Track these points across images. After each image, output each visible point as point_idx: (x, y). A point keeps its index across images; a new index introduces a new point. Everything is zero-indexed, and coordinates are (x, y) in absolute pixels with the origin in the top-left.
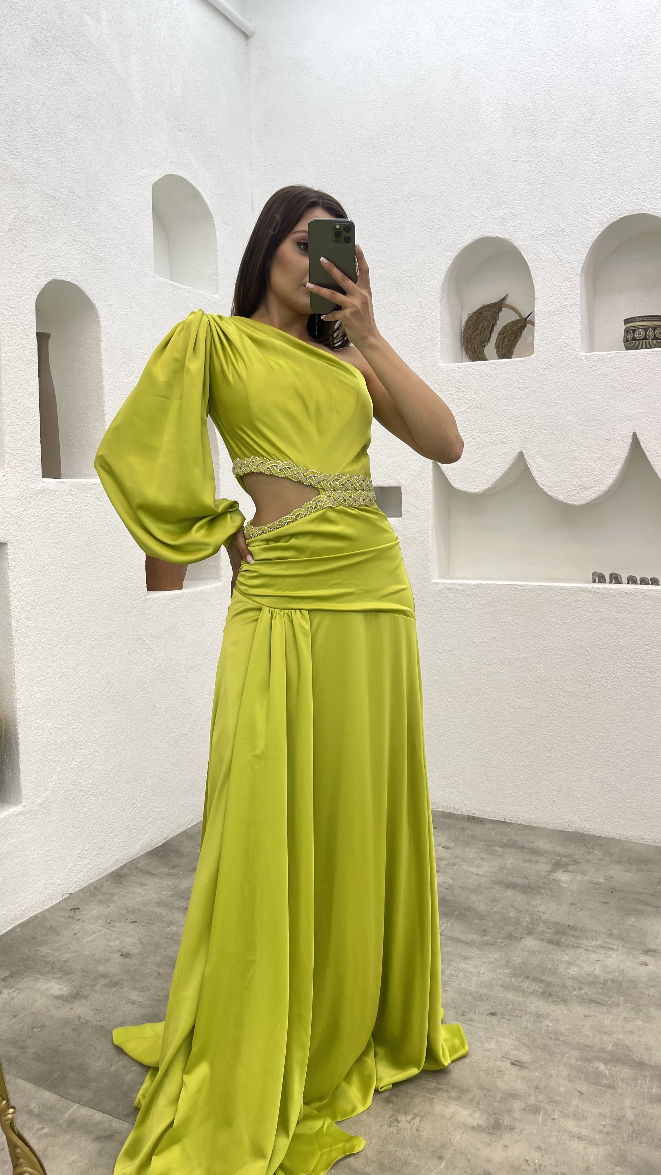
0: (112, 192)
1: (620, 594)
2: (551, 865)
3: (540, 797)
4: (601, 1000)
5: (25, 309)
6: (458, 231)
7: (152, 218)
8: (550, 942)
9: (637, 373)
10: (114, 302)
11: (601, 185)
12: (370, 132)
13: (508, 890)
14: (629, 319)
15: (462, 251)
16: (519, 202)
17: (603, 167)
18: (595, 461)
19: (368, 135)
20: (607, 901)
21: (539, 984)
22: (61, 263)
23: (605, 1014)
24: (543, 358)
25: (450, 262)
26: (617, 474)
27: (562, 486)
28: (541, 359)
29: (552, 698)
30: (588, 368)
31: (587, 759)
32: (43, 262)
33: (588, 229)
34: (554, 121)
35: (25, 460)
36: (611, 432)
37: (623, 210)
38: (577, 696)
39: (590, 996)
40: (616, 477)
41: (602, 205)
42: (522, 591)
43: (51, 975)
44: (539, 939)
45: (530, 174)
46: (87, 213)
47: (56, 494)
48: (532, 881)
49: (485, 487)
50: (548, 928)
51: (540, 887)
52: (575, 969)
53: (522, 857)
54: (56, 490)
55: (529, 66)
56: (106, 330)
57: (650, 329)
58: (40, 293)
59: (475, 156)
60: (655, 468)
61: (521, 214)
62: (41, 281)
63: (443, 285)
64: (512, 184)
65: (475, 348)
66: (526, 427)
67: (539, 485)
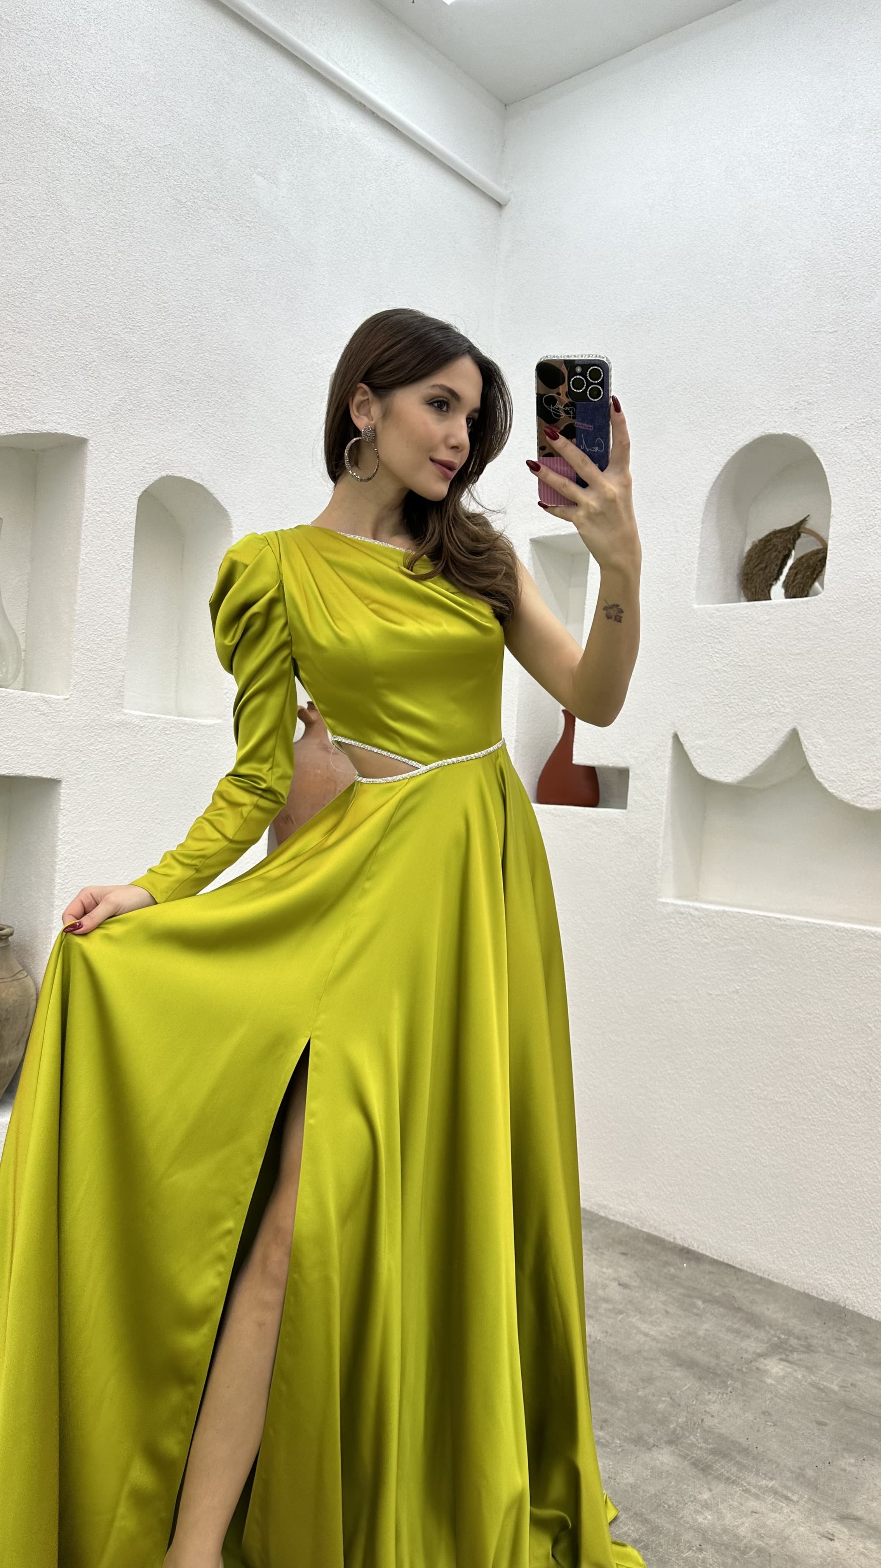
2: (766, 1345)
6: (733, 429)
8: (695, 1464)
13: (678, 1369)
15: (736, 453)
16: (815, 385)
20: (826, 1421)
22: (183, 457)
24: (835, 597)
25: (718, 468)
27: (849, 780)
28: (832, 600)
42: (781, 926)
44: (679, 1455)
48: (723, 1364)
49: (740, 776)
50: (705, 1441)
51: (730, 1376)
52: (709, 1517)
53: (728, 1324)
54: (142, 725)
55: (844, 207)
61: (819, 403)
63: (707, 500)
64: (810, 362)
65: (756, 587)
66: (804, 694)
67: (817, 777)
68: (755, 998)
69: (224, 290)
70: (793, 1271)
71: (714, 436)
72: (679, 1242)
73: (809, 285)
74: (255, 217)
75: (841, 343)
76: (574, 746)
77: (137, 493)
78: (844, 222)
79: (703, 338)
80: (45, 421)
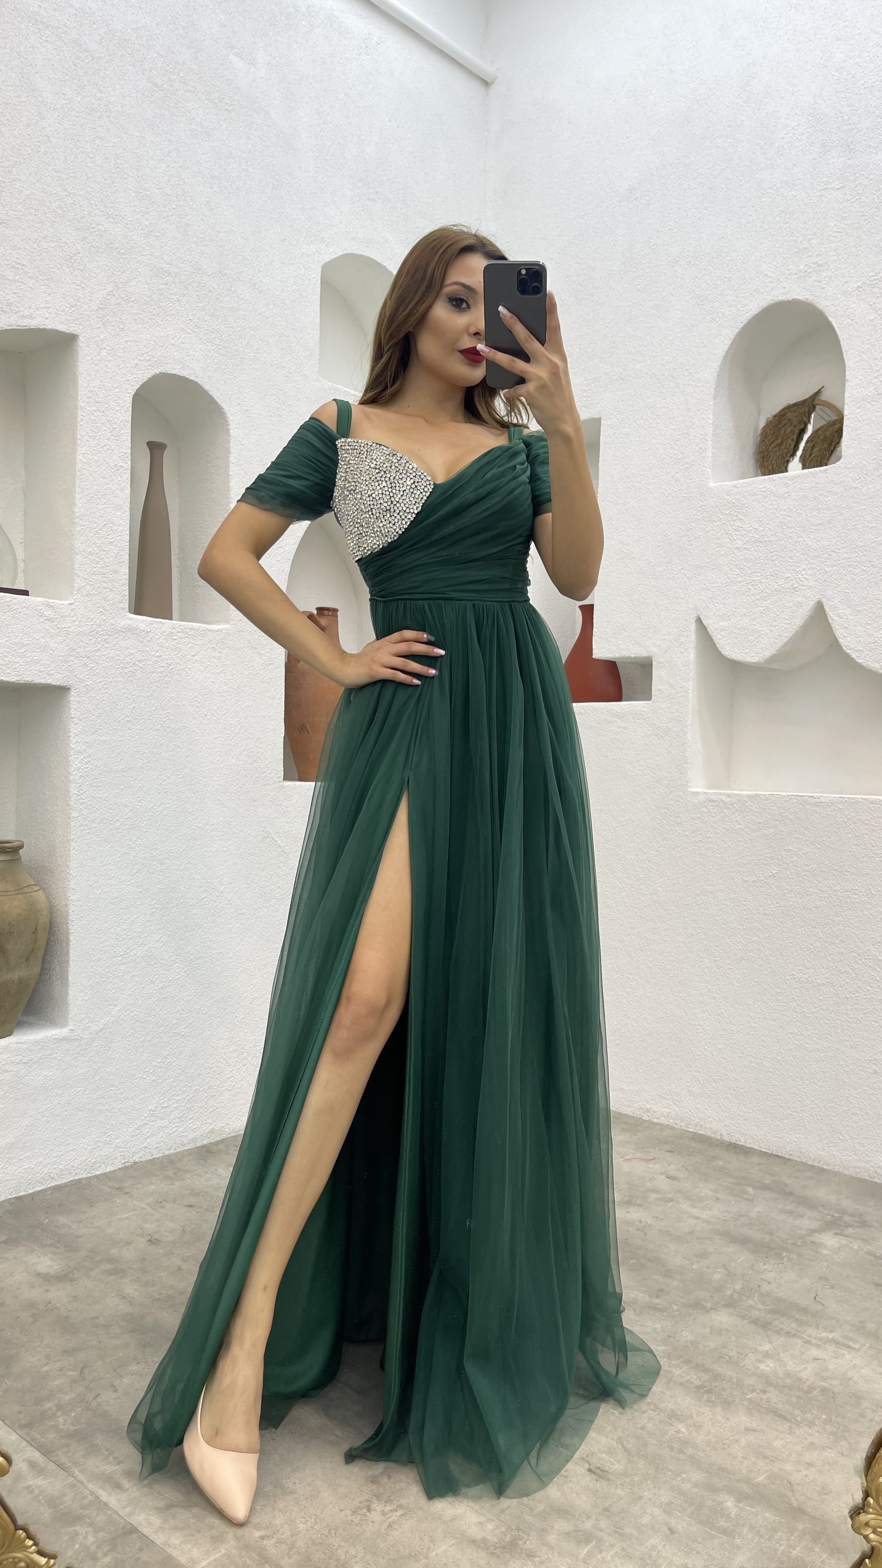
0: (258, 272)
2: (821, 1223)
4: (787, 1413)
6: (740, 299)
10: (253, 406)
13: (732, 1245)
15: (745, 325)
16: (827, 246)
22: (175, 354)
23: (782, 1432)
24: (854, 464)
25: (727, 340)
27: (876, 648)
28: (851, 466)
32: (149, 350)
35: (104, 587)
39: (772, 1404)
44: (738, 1316)
45: (844, 204)
46: (217, 293)
47: (148, 636)
48: (777, 1239)
49: (767, 654)
50: (764, 1303)
51: (785, 1249)
53: (781, 1206)
54: (149, 630)
55: (846, 57)
56: (240, 439)
58: (143, 387)
59: (767, 191)
61: (829, 263)
62: (145, 372)
63: (718, 375)
64: (818, 222)
65: (773, 464)
66: (828, 565)
67: (844, 648)
68: (792, 880)
69: (208, 178)
70: (843, 1156)
71: (722, 309)
72: (726, 1138)
73: (814, 142)
74: (235, 100)
75: (849, 199)
76: (593, 640)
77: (131, 391)
78: (847, 72)
79: (706, 207)
80: (33, 316)
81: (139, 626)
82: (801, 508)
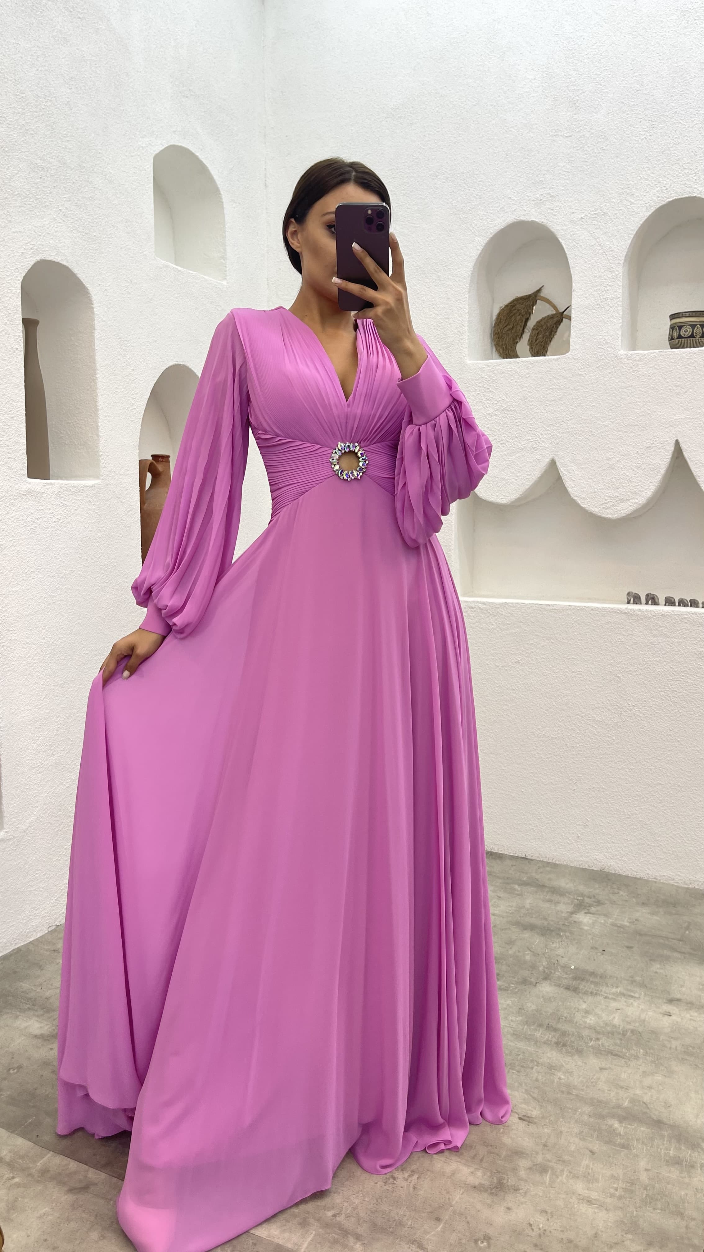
0: (107, 164)
1: (655, 616)
2: (572, 906)
3: (563, 832)
4: (619, 1052)
5: (9, 291)
6: (489, 214)
7: (152, 193)
8: (568, 988)
9: (682, 374)
10: (109, 286)
11: (649, 164)
12: (396, 101)
13: (525, 932)
14: (675, 314)
15: (493, 236)
16: (557, 182)
17: (651, 144)
18: (634, 471)
19: (394, 105)
20: (631, 945)
21: (552, 1033)
22: (51, 242)
23: (622, 1067)
24: (579, 356)
25: (481, 248)
26: (656, 485)
27: (596, 498)
28: (576, 357)
29: (580, 727)
30: (629, 369)
31: (615, 793)
32: (29, 240)
33: (633, 213)
34: (598, 92)
35: (9, 458)
36: (651, 439)
37: (672, 192)
38: (606, 726)
39: (607, 1047)
40: (656, 489)
41: (649, 186)
42: (550, 610)
43: (32, 1013)
44: (555, 985)
45: (571, 150)
46: (79, 186)
47: (42, 497)
48: (552, 923)
49: (513, 497)
50: (566, 973)
51: (560, 929)
52: (593, 1019)
53: (542, 897)
54: (43, 492)
55: (572, 31)
56: (100, 318)
57: (698, 326)
58: (26, 274)
59: (510, 129)
60: (698, 479)
61: (560, 196)
62: (28, 261)
63: (472, 275)
64: (551, 161)
65: (506, 347)
66: (559, 432)
67: (572, 496)
73: (547, 95)
75: (577, 148)
77: (19, 278)
78: (573, 43)
79: (460, 134)
81: (36, 489)
82: (539, 386)
